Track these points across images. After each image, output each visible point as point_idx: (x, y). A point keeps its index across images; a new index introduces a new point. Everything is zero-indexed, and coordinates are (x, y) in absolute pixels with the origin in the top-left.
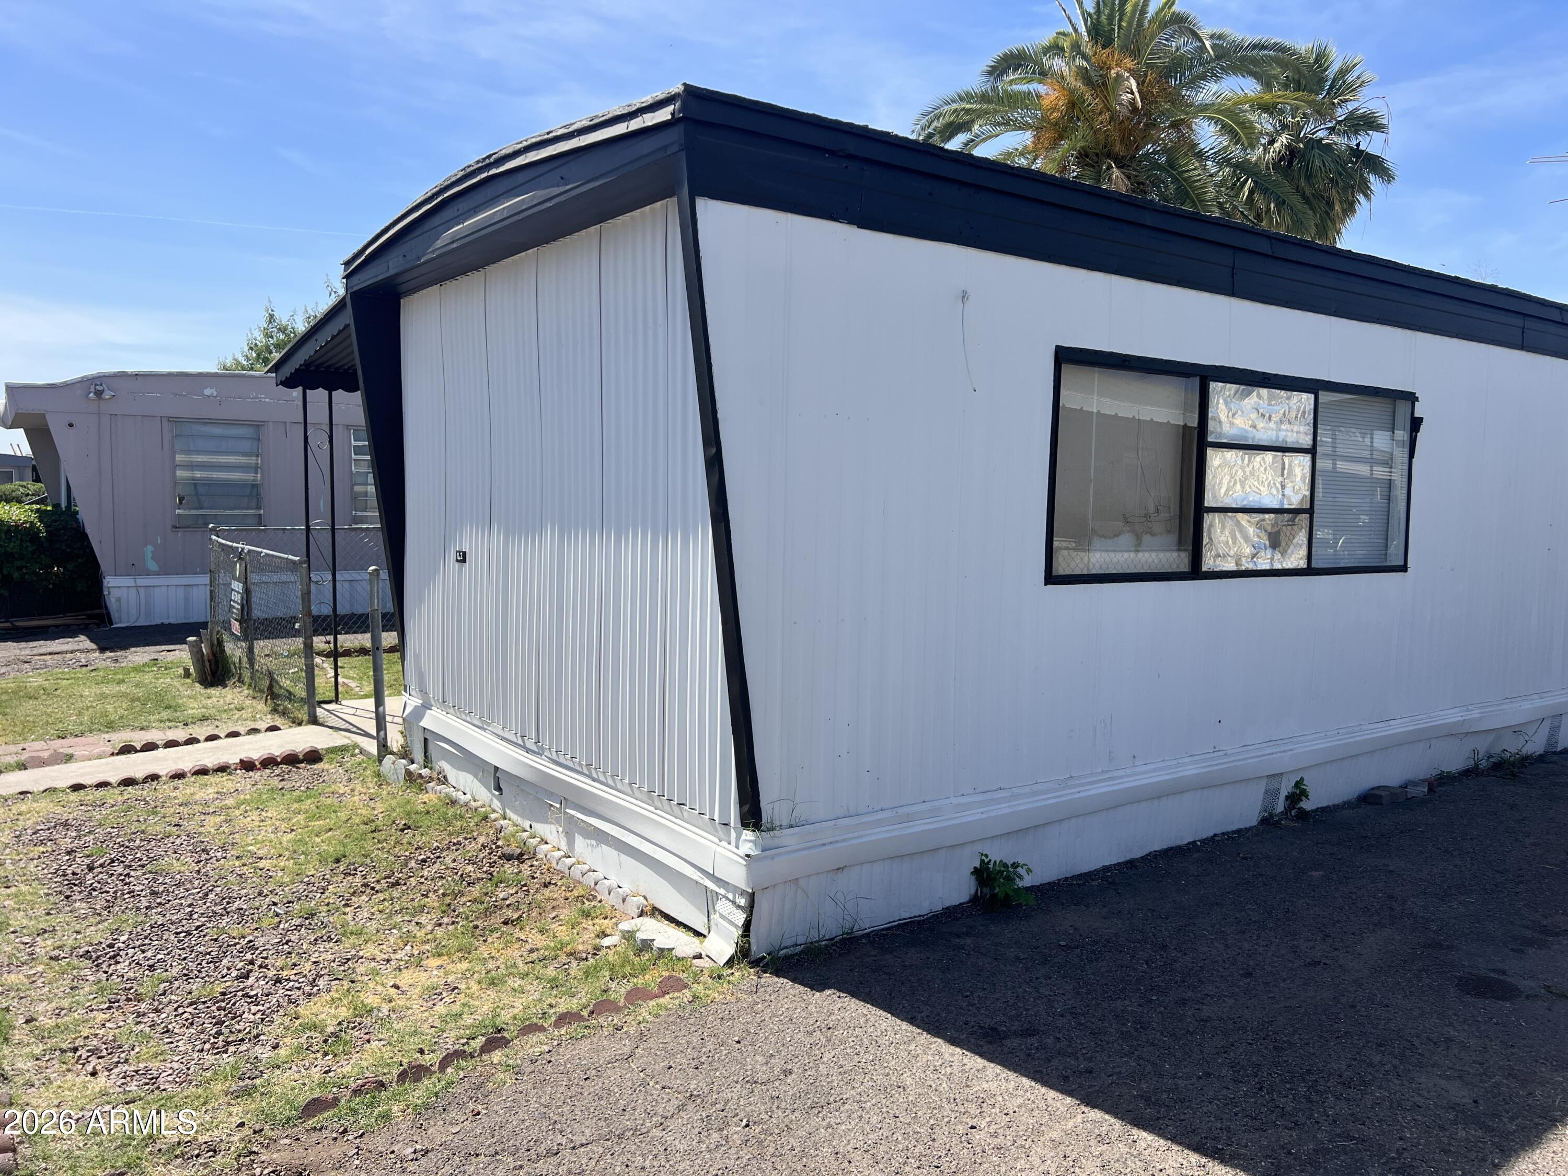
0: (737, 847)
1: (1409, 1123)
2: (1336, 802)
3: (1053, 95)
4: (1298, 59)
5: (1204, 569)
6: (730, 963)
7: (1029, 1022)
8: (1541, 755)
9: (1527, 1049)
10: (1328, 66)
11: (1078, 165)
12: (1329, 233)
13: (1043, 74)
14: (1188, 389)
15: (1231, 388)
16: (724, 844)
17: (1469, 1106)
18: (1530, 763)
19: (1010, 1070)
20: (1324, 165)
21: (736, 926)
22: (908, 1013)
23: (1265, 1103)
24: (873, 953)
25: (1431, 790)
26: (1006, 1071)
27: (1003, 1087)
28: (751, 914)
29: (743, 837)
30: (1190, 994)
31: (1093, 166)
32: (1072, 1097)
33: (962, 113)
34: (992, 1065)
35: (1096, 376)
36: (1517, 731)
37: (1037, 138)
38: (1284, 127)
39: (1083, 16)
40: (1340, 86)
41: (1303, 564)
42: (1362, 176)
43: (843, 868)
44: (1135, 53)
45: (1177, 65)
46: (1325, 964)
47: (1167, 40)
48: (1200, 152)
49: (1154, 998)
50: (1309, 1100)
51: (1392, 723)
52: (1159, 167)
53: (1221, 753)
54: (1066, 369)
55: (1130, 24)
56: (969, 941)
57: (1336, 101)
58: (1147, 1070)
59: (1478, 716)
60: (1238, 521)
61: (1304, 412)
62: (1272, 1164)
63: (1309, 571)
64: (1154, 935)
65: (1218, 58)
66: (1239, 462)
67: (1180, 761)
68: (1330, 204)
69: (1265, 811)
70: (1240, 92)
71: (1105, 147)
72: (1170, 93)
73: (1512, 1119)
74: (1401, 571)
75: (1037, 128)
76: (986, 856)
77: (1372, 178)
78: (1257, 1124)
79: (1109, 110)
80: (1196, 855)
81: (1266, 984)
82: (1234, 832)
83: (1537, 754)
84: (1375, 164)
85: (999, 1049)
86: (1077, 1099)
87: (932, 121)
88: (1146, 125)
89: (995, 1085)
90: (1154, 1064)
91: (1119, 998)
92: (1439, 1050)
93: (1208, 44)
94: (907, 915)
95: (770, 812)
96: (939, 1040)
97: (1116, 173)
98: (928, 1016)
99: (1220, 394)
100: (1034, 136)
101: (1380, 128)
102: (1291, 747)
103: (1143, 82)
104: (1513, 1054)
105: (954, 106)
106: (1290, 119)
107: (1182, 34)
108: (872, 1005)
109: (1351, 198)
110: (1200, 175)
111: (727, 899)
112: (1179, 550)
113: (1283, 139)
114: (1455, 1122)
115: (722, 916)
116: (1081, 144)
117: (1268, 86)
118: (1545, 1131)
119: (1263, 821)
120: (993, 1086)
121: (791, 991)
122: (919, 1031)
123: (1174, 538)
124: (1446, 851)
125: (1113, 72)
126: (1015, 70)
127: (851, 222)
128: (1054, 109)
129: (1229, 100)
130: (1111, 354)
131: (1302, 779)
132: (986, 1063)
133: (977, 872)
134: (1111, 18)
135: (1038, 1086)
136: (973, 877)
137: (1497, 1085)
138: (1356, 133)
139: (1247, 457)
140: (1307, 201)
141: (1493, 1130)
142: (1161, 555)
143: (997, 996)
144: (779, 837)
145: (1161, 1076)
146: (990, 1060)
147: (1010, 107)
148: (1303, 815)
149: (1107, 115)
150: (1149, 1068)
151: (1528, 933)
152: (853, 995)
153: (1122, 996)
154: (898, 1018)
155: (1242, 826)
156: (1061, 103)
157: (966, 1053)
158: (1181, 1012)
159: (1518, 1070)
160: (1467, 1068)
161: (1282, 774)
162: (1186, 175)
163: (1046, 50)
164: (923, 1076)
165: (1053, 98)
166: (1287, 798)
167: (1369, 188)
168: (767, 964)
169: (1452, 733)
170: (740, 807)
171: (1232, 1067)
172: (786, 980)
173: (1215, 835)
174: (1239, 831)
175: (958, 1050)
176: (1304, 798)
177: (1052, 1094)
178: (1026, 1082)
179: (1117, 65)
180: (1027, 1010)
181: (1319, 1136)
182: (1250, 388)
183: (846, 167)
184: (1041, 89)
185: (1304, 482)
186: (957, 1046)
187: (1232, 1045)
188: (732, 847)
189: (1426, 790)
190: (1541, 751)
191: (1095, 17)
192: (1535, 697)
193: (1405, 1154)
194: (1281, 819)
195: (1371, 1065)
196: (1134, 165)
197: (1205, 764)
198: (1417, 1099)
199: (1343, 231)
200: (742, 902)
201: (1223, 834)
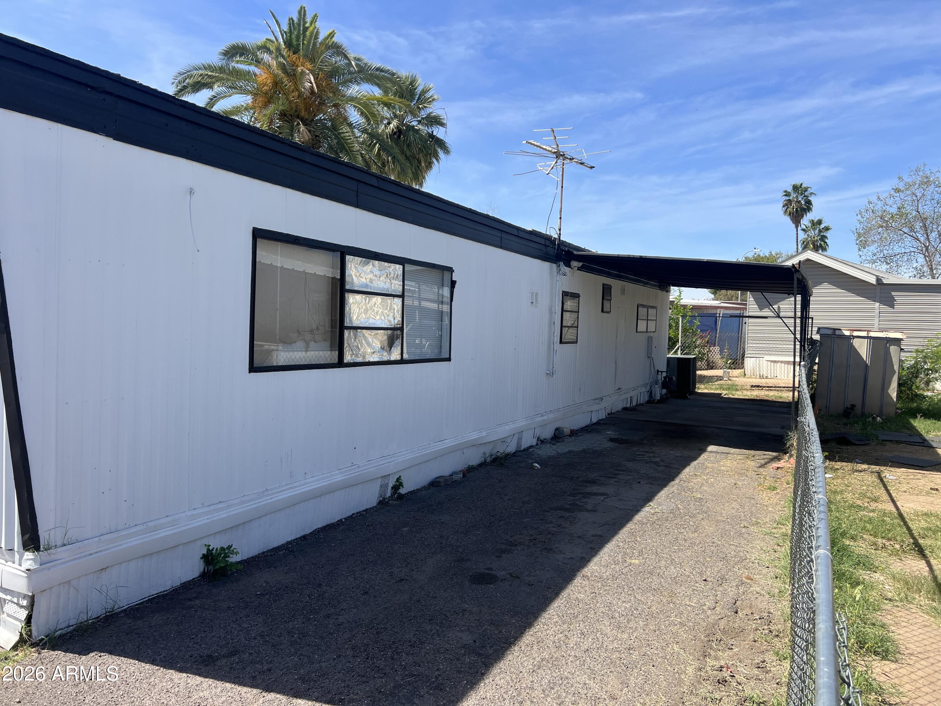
0: (20, 565)
1: (442, 660)
2: (418, 488)
3: (264, 76)
4: (400, 81)
5: (345, 361)
6: (15, 648)
7: (234, 647)
8: (514, 453)
9: (500, 608)
10: (417, 87)
11: (280, 119)
12: (420, 178)
13: (258, 62)
14: (334, 258)
15: (358, 259)
16: (10, 564)
17: (471, 645)
18: (510, 458)
19: (218, 680)
20: (415, 140)
21: (20, 621)
22: (150, 657)
23: (369, 666)
24: (129, 621)
25: (464, 476)
26: (216, 681)
27: (213, 692)
28: (32, 611)
29: (25, 557)
30: (333, 610)
31: (289, 122)
32: (258, 688)
33: (206, 77)
34: (207, 680)
35: (279, 246)
36: (503, 441)
37: (255, 100)
38: (396, 116)
39: (281, 32)
40: (423, 99)
41: (399, 358)
42: (434, 149)
43: (106, 569)
44: (312, 60)
45: (334, 72)
46: (406, 580)
47: (330, 56)
48: (350, 123)
49: (312, 617)
50: (393, 659)
51: (445, 441)
52: (327, 128)
53: (356, 466)
54: (259, 241)
55: (309, 42)
56: (197, 602)
57: (420, 106)
58: (305, 661)
59: (485, 435)
60: (363, 334)
61: (398, 275)
62: (371, 700)
63: (402, 361)
64: (314, 579)
65: (359, 72)
66: (364, 301)
67: (332, 473)
68: (420, 162)
69: (381, 497)
70: (371, 93)
71: (296, 111)
72: (332, 87)
73: (491, 647)
74: (448, 361)
75: (254, 94)
76: (209, 546)
77: (439, 150)
78: (364, 679)
79: (297, 90)
80: (342, 528)
81: (375, 597)
82: (363, 511)
83: (512, 452)
84: (441, 143)
85: (212, 668)
86: (261, 689)
87: (186, 79)
88: (319, 103)
89: (208, 693)
90: (309, 657)
91: (291, 621)
92: (459, 617)
93: (353, 63)
94: (155, 592)
95: (47, 537)
96: (171, 671)
97: (302, 128)
98: (164, 657)
99: (352, 263)
100: (253, 98)
101: (442, 125)
102: (393, 459)
103: (317, 78)
104: (493, 612)
105: (201, 72)
106: (398, 112)
107: (338, 55)
108: (125, 657)
109: (429, 160)
110: (349, 136)
111: (13, 602)
112: (331, 350)
113: (394, 123)
114: (464, 655)
115: (9, 615)
116: (281, 108)
117: (386, 92)
118: (506, 650)
119: (380, 503)
120: (206, 694)
121: (64, 659)
122: (157, 668)
123: (328, 344)
124: (469, 508)
125: (299, 68)
126: (241, 56)
127: (108, 135)
128: (265, 85)
129: (365, 97)
130: (288, 235)
131: (400, 477)
132: (202, 679)
133: (204, 557)
134: (298, 37)
135: (237, 686)
136: (202, 561)
137: (485, 630)
138: (431, 125)
139: (368, 298)
140: (407, 158)
141: (482, 655)
142: (321, 353)
143: (213, 634)
144: (55, 554)
145: (313, 663)
146: (206, 677)
147: (237, 78)
148: (401, 497)
149: (296, 94)
150: (306, 659)
151: (503, 547)
152: (111, 653)
153: (293, 619)
154: (143, 662)
155: (368, 507)
156: (269, 81)
157: (189, 675)
158: (327, 622)
159: (495, 620)
160: (472, 624)
161: (389, 475)
162: (342, 135)
163: (259, 48)
164: (158, 697)
165: (264, 78)
166: (392, 488)
167: (438, 156)
168: (46, 643)
169: (474, 445)
170: (22, 537)
171: (353, 649)
172: (59, 652)
173: (353, 514)
174: (366, 510)
175: (184, 675)
176: (401, 487)
177: (245, 689)
178: (228, 685)
179: (302, 65)
180: (233, 639)
181: (396, 678)
182: (368, 260)
183: (104, 99)
184: (257, 71)
185: (398, 313)
186: (183, 672)
187: (354, 636)
188: (16, 565)
189: (462, 476)
190: (514, 451)
191: (288, 35)
192: (511, 423)
193: (440, 678)
194: (389, 501)
195: (425, 632)
196: (313, 124)
197: (347, 474)
198: (447, 646)
199: (426, 177)
200: (25, 603)
201: (358, 513)
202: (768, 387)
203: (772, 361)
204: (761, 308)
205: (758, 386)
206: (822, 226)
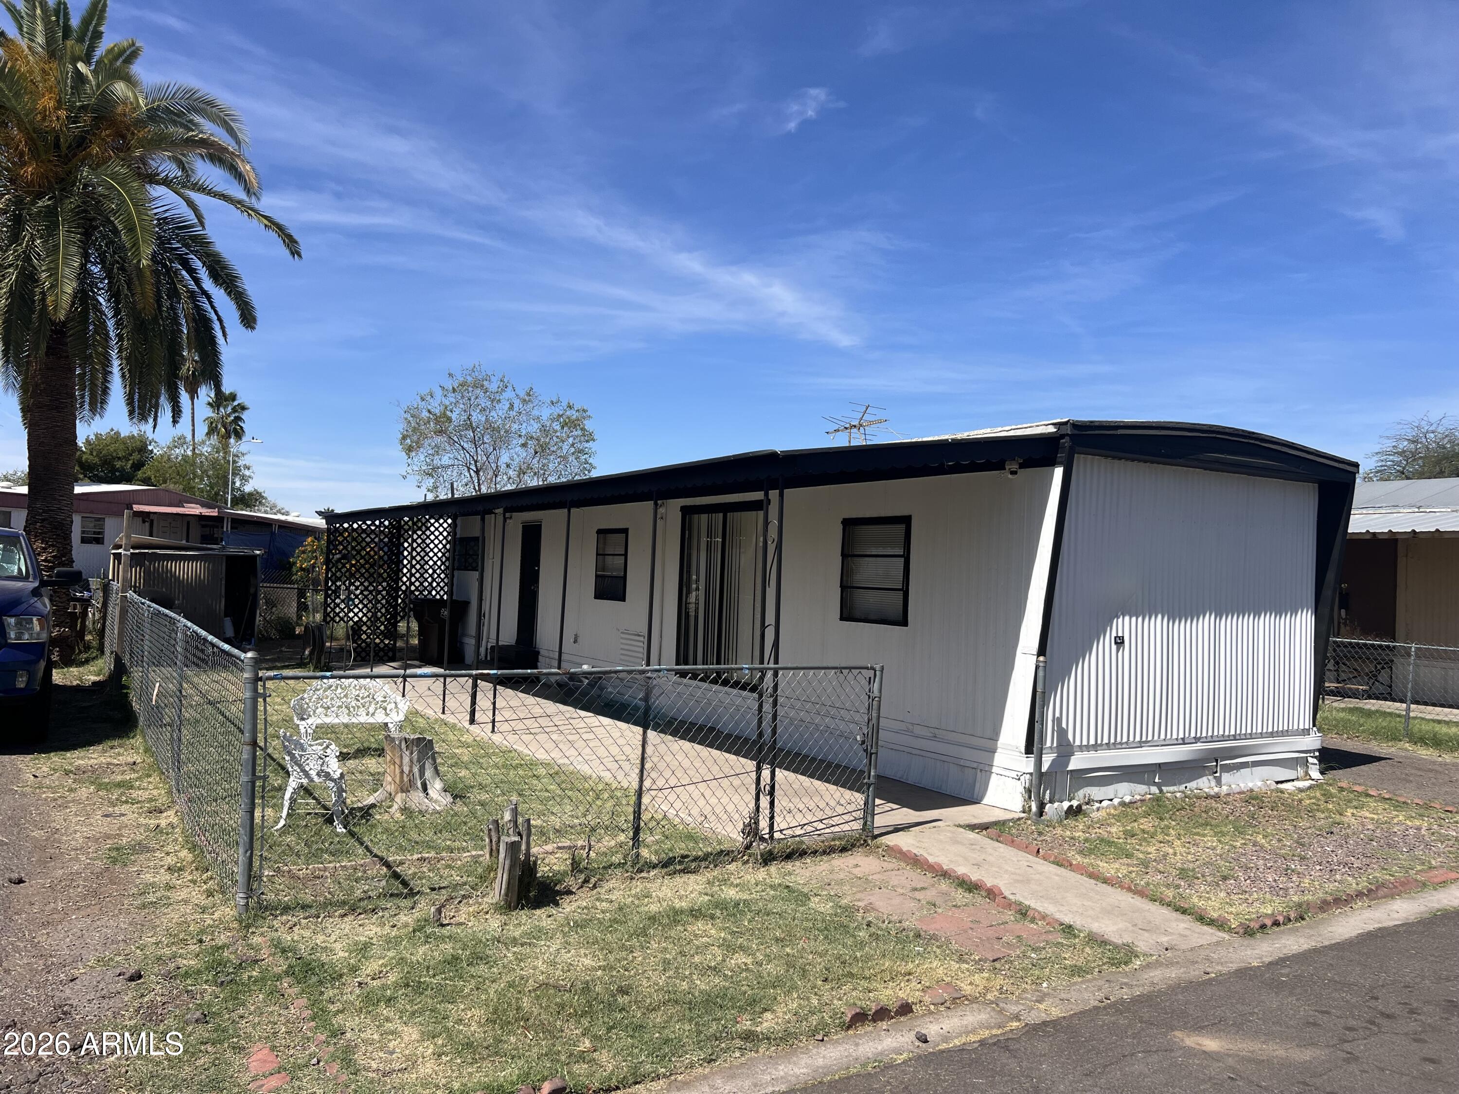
206: (236, 403)
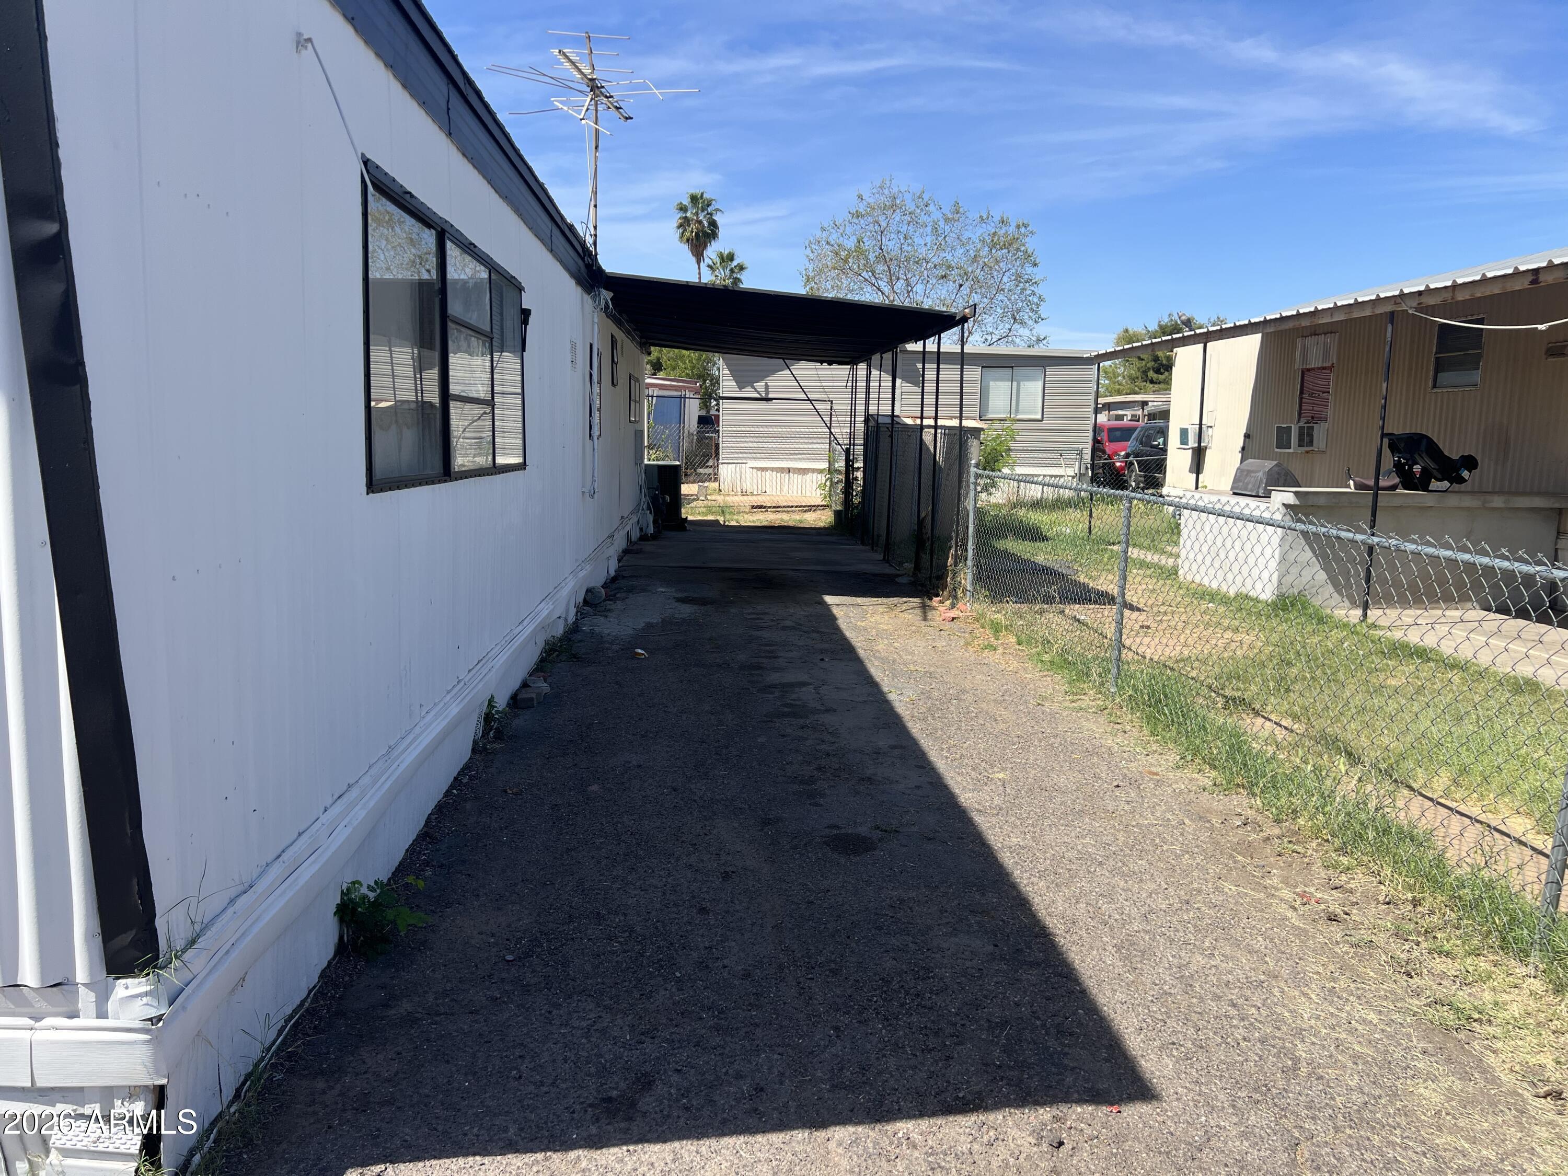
0: (104, 1016)
5: (451, 468)
16: (58, 1021)
18: (569, 645)
29: (121, 992)
41: (490, 462)
43: (243, 979)
53: (462, 682)
59: (552, 607)
63: (493, 470)
67: (445, 701)
69: (474, 738)
74: (524, 469)
82: (466, 770)
83: (562, 635)
94: (291, 1011)
95: (165, 930)
102: (491, 664)
115: (72, 1153)
119: (473, 752)
131: (493, 694)
133: (340, 910)
136: (337, 919)
144: (184, 968)
148: (498, 734)
155: (465, 761)
166: (485, 716)
170: (104, 942)
173: (456, 779)
174: (468, 768)
176: (497, 717)
182: (463, 253)
188: (92, 1020)
189: (546, 685)
192: (564, 584)
194: (485, 744)
201: (460, 775)
202: (774, 507)
203: (758, 469)
204: (741, 387)
205: (761, 507)
206: (735, 263)
